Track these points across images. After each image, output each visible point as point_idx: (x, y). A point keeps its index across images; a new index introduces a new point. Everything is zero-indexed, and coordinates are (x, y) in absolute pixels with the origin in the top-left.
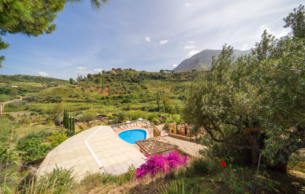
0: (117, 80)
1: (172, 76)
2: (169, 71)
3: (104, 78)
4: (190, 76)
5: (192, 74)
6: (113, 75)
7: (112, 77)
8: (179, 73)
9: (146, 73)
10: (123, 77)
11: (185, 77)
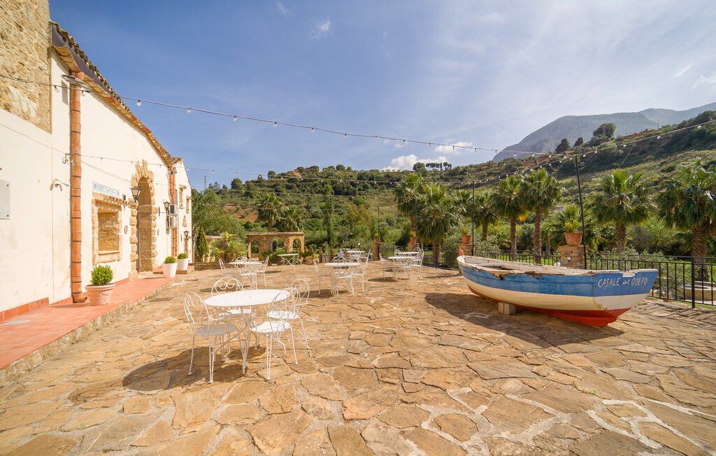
0: (298, 190)
1: (441, 178)
2: (437, 165)
3: (268, 187)
4: (490, 174)
5: (497, 168)
6: (292, 179)
7: (287, 186)
8: (461, 169)
9: (375, 174)
10: (315, 185)
11: (477, 177)
